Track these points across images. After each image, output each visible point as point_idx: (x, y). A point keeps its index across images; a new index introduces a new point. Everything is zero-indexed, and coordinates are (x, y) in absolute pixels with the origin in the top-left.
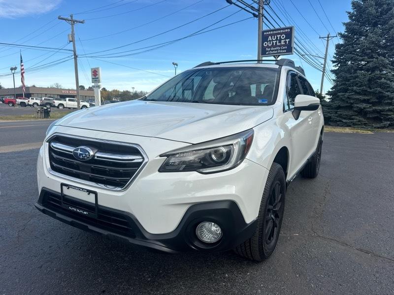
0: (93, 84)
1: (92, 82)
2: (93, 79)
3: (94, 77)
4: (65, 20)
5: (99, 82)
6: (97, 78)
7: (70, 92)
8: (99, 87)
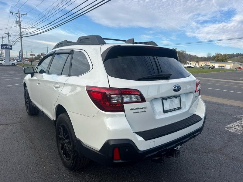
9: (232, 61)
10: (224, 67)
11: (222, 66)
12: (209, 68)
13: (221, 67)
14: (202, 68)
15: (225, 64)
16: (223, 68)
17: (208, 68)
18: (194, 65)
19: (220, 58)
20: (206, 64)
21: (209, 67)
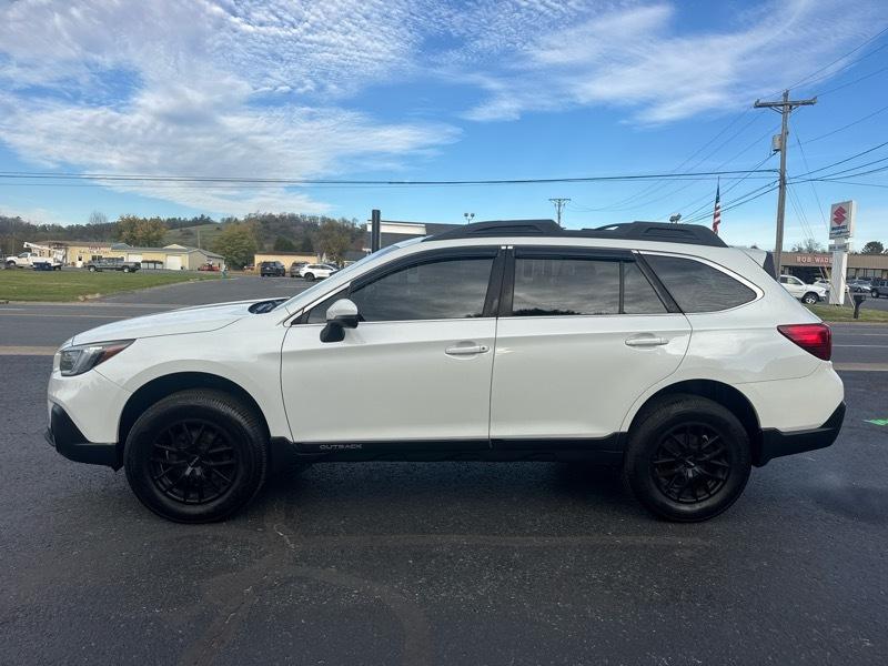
0: (833, 242)
1: (831, 238)
2: (833, 229)
3: (836, 225)
4: (770, 106)
5: (847, 237)
6: (843, 227)
7: (817, 260)
8: (844, 248)
9: (182, 245)
10: (161, 263)
11: (155, 262)
12: (122, 269)
13: (152, 266)
14: (96, 270)
15: (164, 255)
16: (159, 266)
17: (119, 269)
18: (60, 258)
19: (139, 234)
20: (96, 252)
21: (120, 264)
